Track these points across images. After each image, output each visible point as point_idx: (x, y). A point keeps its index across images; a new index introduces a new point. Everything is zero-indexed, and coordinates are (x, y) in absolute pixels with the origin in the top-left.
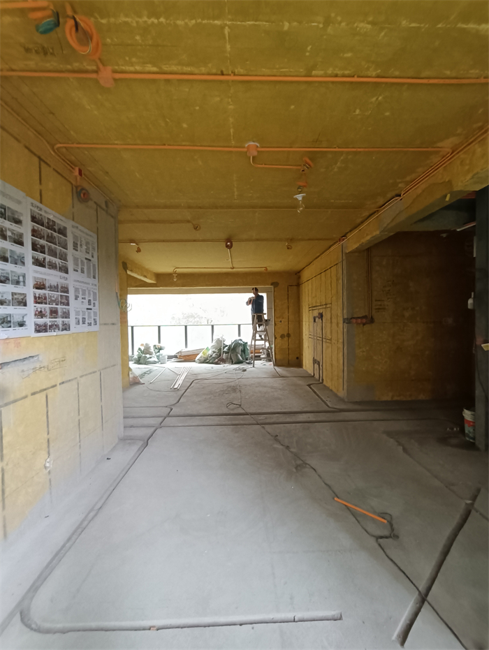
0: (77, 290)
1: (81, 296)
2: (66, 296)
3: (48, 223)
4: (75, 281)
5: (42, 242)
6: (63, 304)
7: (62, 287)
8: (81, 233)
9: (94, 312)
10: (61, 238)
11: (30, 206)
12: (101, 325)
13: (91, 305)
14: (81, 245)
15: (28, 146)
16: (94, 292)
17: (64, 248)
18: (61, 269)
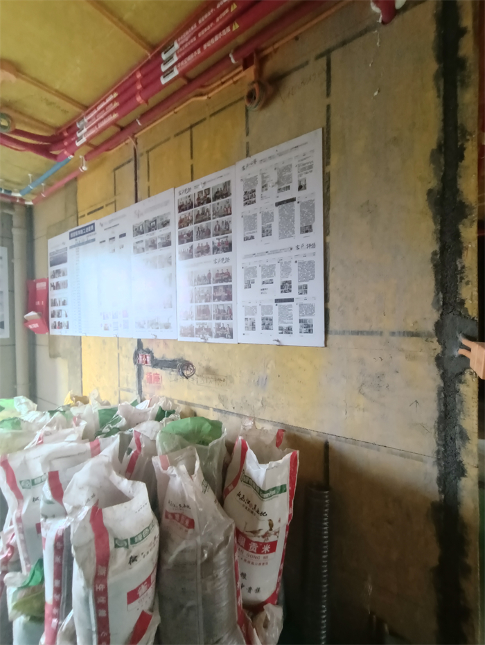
0: (250, 271)
1: (258, 280)
2: (225, 287)
3: (199, 199)
4: (246, 257)
5: (191, 228)
6: (219, 298)
7: (217, 275)
8: (264, 164)
9: (301, 305)
10: (218, 204)
11: (178, 197)
12: (336, 333)
13: (290, 291)
14: (264, 187)
15: (178, 131)
16: (304, 263)
17: (224, 215)
18: (216, 250)
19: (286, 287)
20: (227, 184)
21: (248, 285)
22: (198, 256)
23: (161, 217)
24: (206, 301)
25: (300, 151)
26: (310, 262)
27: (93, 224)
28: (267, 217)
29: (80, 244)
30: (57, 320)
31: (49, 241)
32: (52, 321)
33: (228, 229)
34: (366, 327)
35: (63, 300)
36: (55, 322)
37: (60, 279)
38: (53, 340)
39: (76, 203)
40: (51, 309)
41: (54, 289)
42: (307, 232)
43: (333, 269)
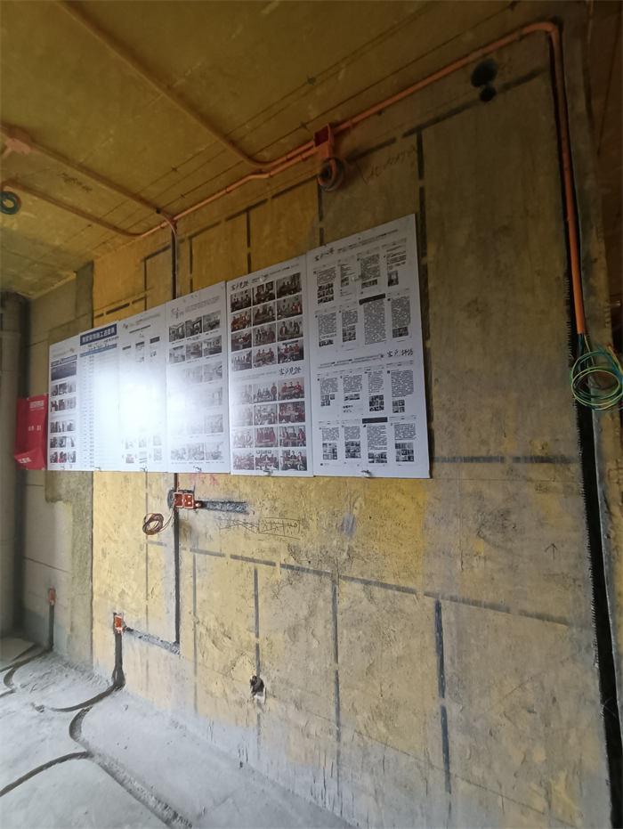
0: (328, 384)
1: (340, 395)
2: (295, 404)
3: (258, 295)
4: (322, 366)
8: (344, 253)
9: (397, 426)
10: (284, 301)
11: (230, 292)
12: (444, 460)
13: (382, 408)
14: (344, 281)
15: (231, 214)
16: (399, 373)
17: (293, 315)
18: (282, 358)
19: (376, 403)
20: (296, 277)
21: (326, 401)
22: (259, 366)
23: (208, 317)
24: (270, 423)
25: (389, 240)
26: (406, 372)
27: (115, 326)
28: (349, 317)
29: (95, 352)
30: (59, 450)
31: (52, 347)
32: (51, 452)
33: (298, 332)
34: (483, 452)
35: (68, 424)
36: (56, 453)
37: (65, 397)
38: (52, 478)
39: (91, 299)
40: (51, 436)
41: (56, 410)
42: (401, 335)
43: (436, 380)
